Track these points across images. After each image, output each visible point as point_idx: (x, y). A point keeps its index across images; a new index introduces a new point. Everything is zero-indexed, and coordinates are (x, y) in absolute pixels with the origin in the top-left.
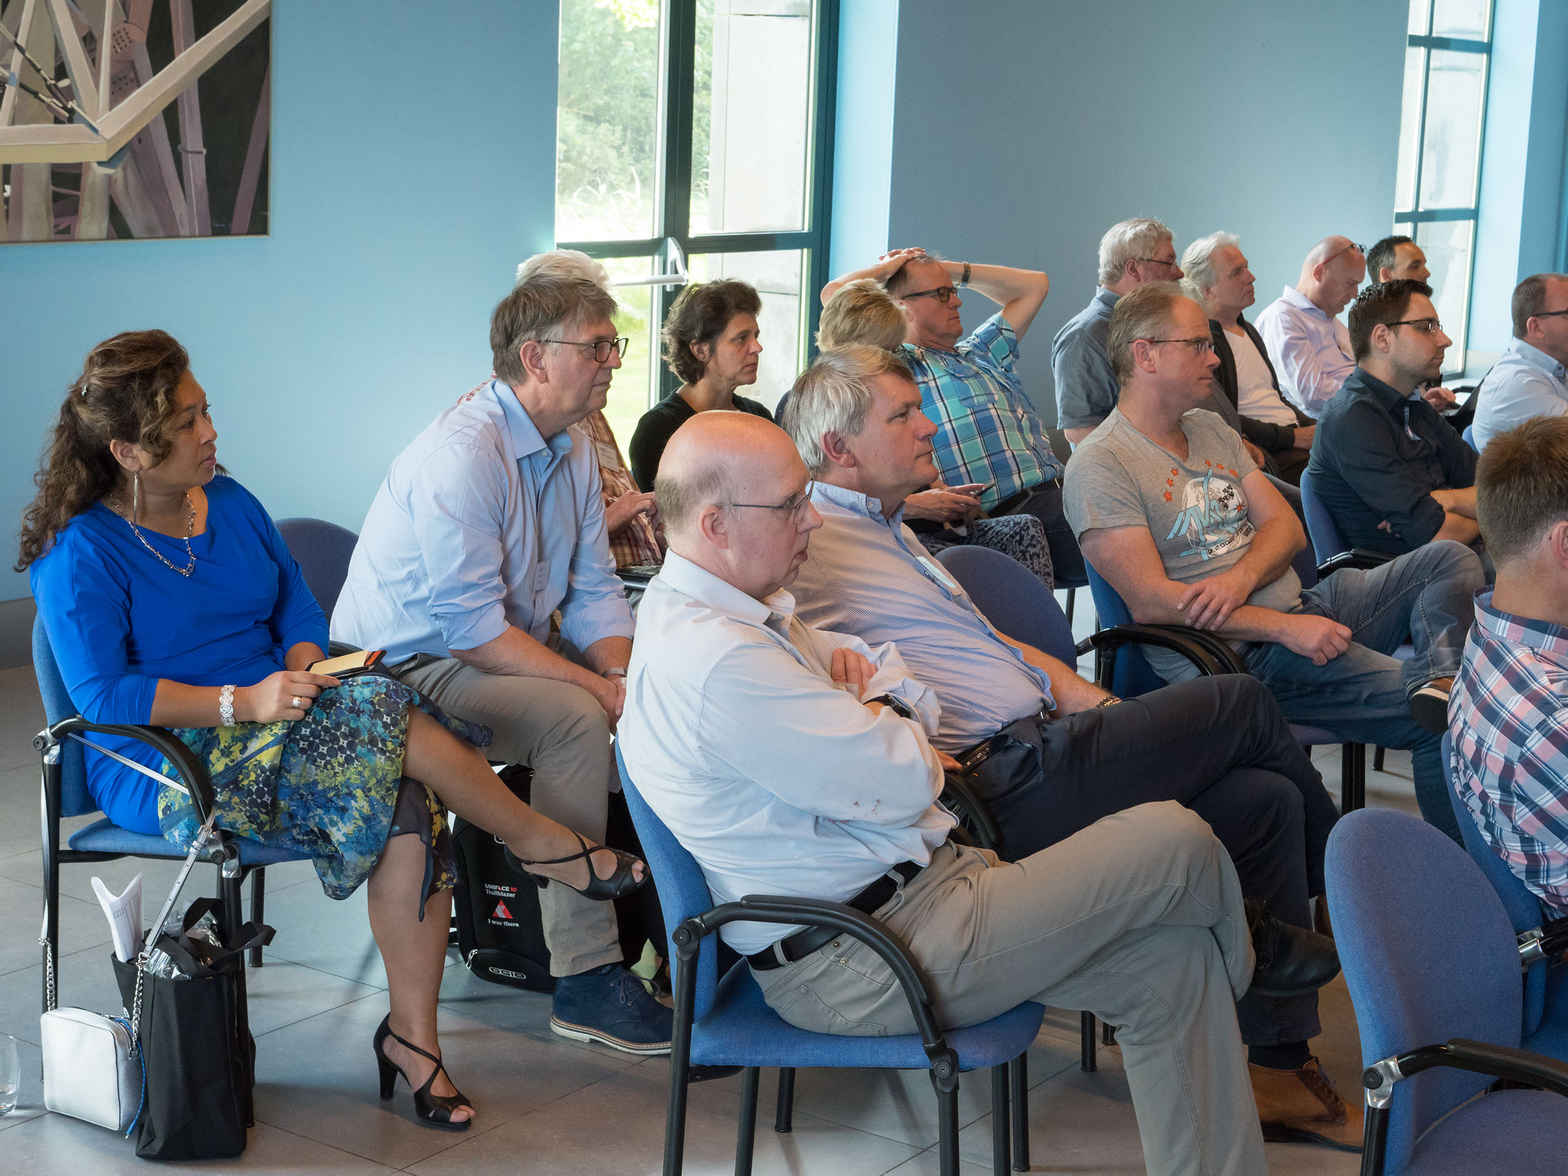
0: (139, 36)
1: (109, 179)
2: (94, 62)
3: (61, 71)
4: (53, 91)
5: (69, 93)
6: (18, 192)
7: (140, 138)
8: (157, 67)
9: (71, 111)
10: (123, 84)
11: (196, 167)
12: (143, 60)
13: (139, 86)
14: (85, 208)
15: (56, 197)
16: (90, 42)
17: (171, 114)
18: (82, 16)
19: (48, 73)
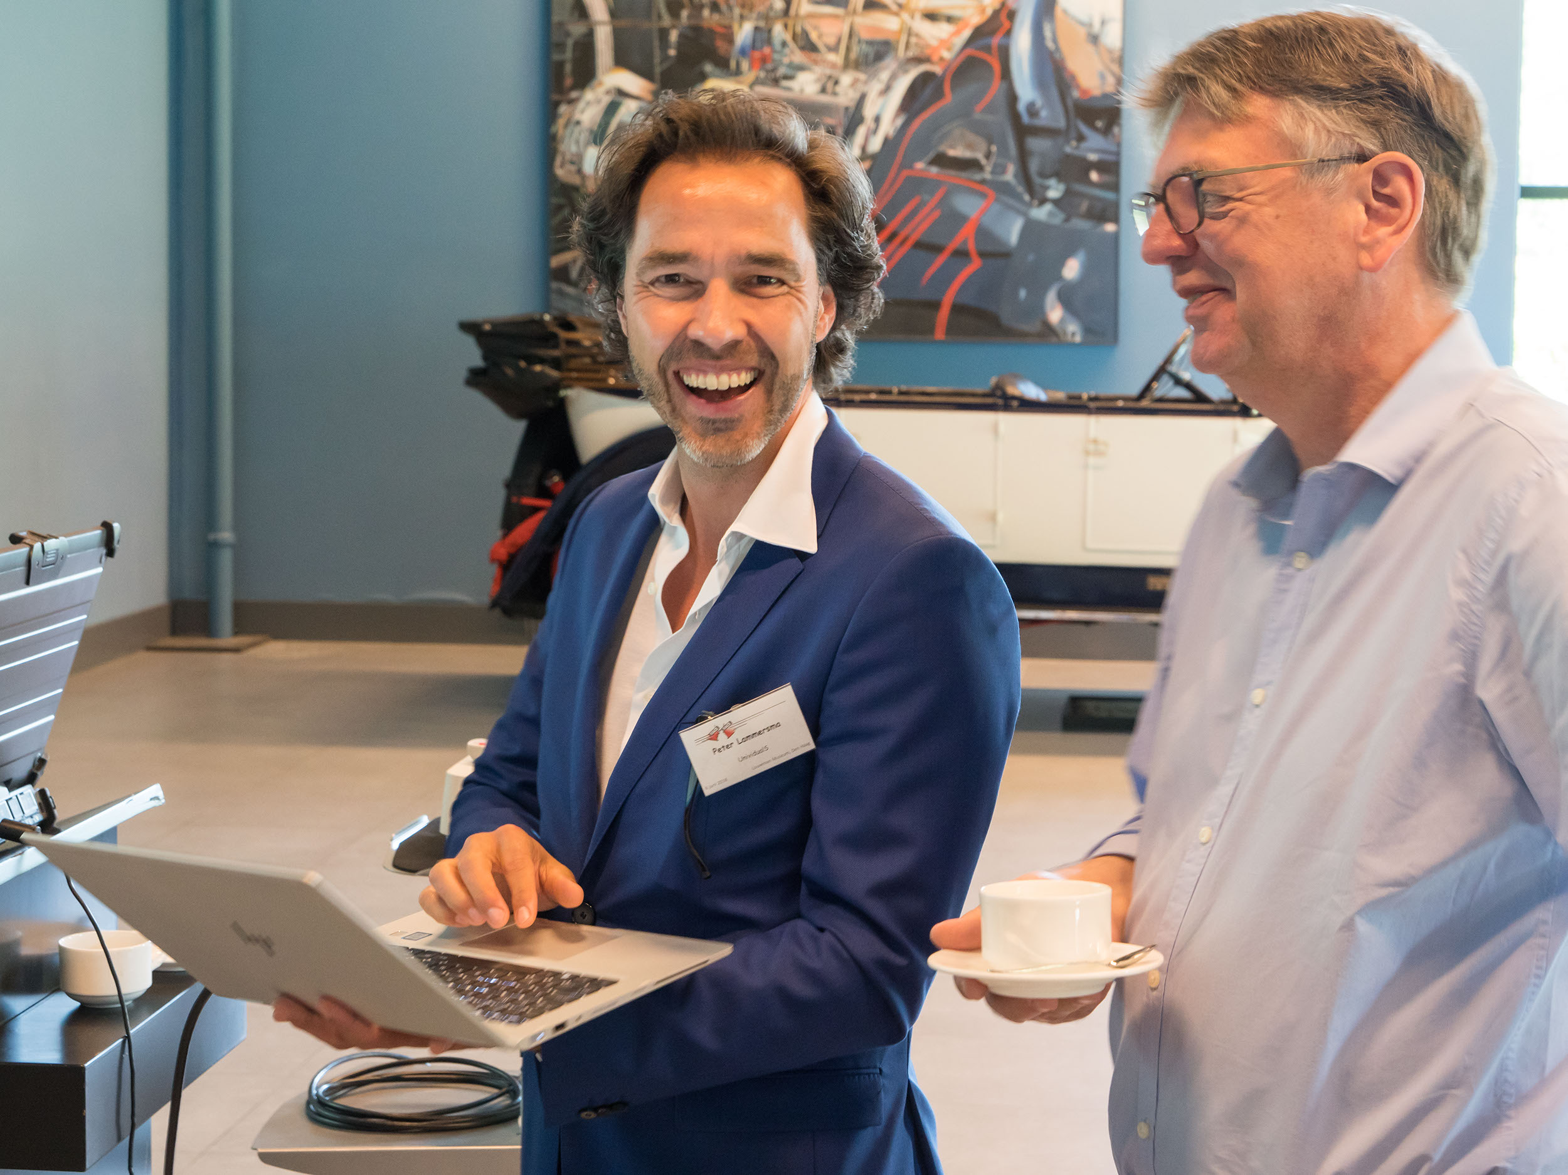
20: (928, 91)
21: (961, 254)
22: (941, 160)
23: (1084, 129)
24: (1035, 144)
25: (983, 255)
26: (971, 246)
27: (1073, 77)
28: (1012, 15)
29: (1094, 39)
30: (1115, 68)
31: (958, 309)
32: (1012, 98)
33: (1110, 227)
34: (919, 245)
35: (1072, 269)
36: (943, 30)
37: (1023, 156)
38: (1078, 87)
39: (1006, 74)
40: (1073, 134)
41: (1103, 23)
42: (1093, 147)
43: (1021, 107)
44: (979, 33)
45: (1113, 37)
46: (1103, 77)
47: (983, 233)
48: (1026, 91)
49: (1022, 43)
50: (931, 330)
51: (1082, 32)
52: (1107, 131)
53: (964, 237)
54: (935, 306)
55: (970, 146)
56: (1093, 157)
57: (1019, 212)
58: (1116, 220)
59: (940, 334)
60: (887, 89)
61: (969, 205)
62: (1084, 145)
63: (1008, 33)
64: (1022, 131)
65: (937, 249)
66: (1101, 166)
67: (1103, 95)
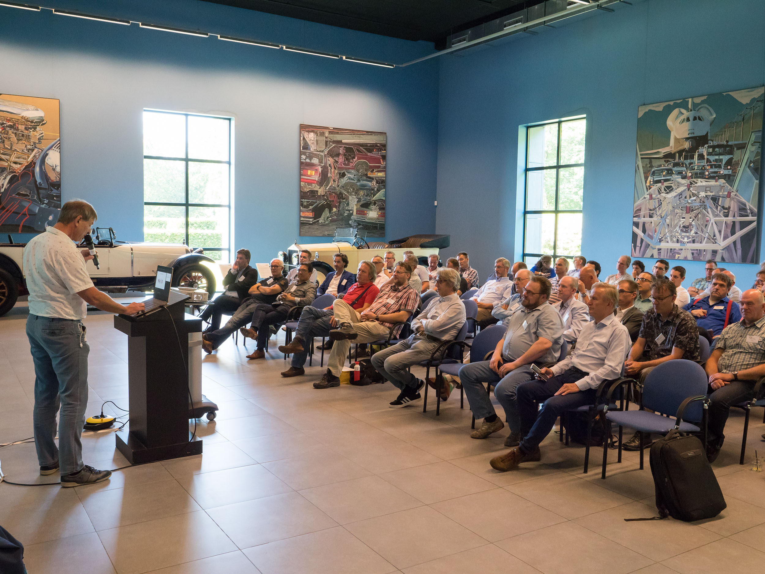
0: (729, 230)
1: (723, 253)
2: (720, 235)
3: (714, 236)
4: (713, 239)
5: (716, 239)
6: (706, 253)
7: (728, 246)
8: (732, 235)
9: (716, 242)
10: (725, 238)
11: (739, 252)
12: (729, 234)
13: (728, 238)
14: (717, 257)
15: (712, 254)
16: (720, 232)
17: (735, 243)
18: (719, 228)
19: (712, 236)
20: (15, 179)
21: (25, 215)
22: (19, 194)
23: (52, 188)
24: (41, 191)
25: (29, 215)
26: (27, 213)
27: (50, 177)
28: (35, 163)
29: (54, 170)
30: (59, 176)
31: (24, 226)
32: (36, 181)
34: (14, 212)
35: (51, 218)
36: (18, 166)
37: (38, 194)
38: (51, 179)
39: (34, 176)
40: (50, 190)
41: (56, 166)
42: (55, 192)
43: (38, 183)
44: (26, 167)
45: (58, 169)
46: (56, 178)
47: (29, 210)
48: (39, 180)
49: (37, 169)
50: (18, 231)
51: (51, 168)
52: (57, 189)
53: (25, 211)
54: (19, 226)
55: (26, 191)
56: (55, 194)
57: (38, 206)
59: (20, 232)
60: (5, 178)
61: (26, 204)
62: (53, 192)
63: (34, 167)
64: (38, 188)
65: (19, 213)
66: (56, 196)
67: (56, 181)
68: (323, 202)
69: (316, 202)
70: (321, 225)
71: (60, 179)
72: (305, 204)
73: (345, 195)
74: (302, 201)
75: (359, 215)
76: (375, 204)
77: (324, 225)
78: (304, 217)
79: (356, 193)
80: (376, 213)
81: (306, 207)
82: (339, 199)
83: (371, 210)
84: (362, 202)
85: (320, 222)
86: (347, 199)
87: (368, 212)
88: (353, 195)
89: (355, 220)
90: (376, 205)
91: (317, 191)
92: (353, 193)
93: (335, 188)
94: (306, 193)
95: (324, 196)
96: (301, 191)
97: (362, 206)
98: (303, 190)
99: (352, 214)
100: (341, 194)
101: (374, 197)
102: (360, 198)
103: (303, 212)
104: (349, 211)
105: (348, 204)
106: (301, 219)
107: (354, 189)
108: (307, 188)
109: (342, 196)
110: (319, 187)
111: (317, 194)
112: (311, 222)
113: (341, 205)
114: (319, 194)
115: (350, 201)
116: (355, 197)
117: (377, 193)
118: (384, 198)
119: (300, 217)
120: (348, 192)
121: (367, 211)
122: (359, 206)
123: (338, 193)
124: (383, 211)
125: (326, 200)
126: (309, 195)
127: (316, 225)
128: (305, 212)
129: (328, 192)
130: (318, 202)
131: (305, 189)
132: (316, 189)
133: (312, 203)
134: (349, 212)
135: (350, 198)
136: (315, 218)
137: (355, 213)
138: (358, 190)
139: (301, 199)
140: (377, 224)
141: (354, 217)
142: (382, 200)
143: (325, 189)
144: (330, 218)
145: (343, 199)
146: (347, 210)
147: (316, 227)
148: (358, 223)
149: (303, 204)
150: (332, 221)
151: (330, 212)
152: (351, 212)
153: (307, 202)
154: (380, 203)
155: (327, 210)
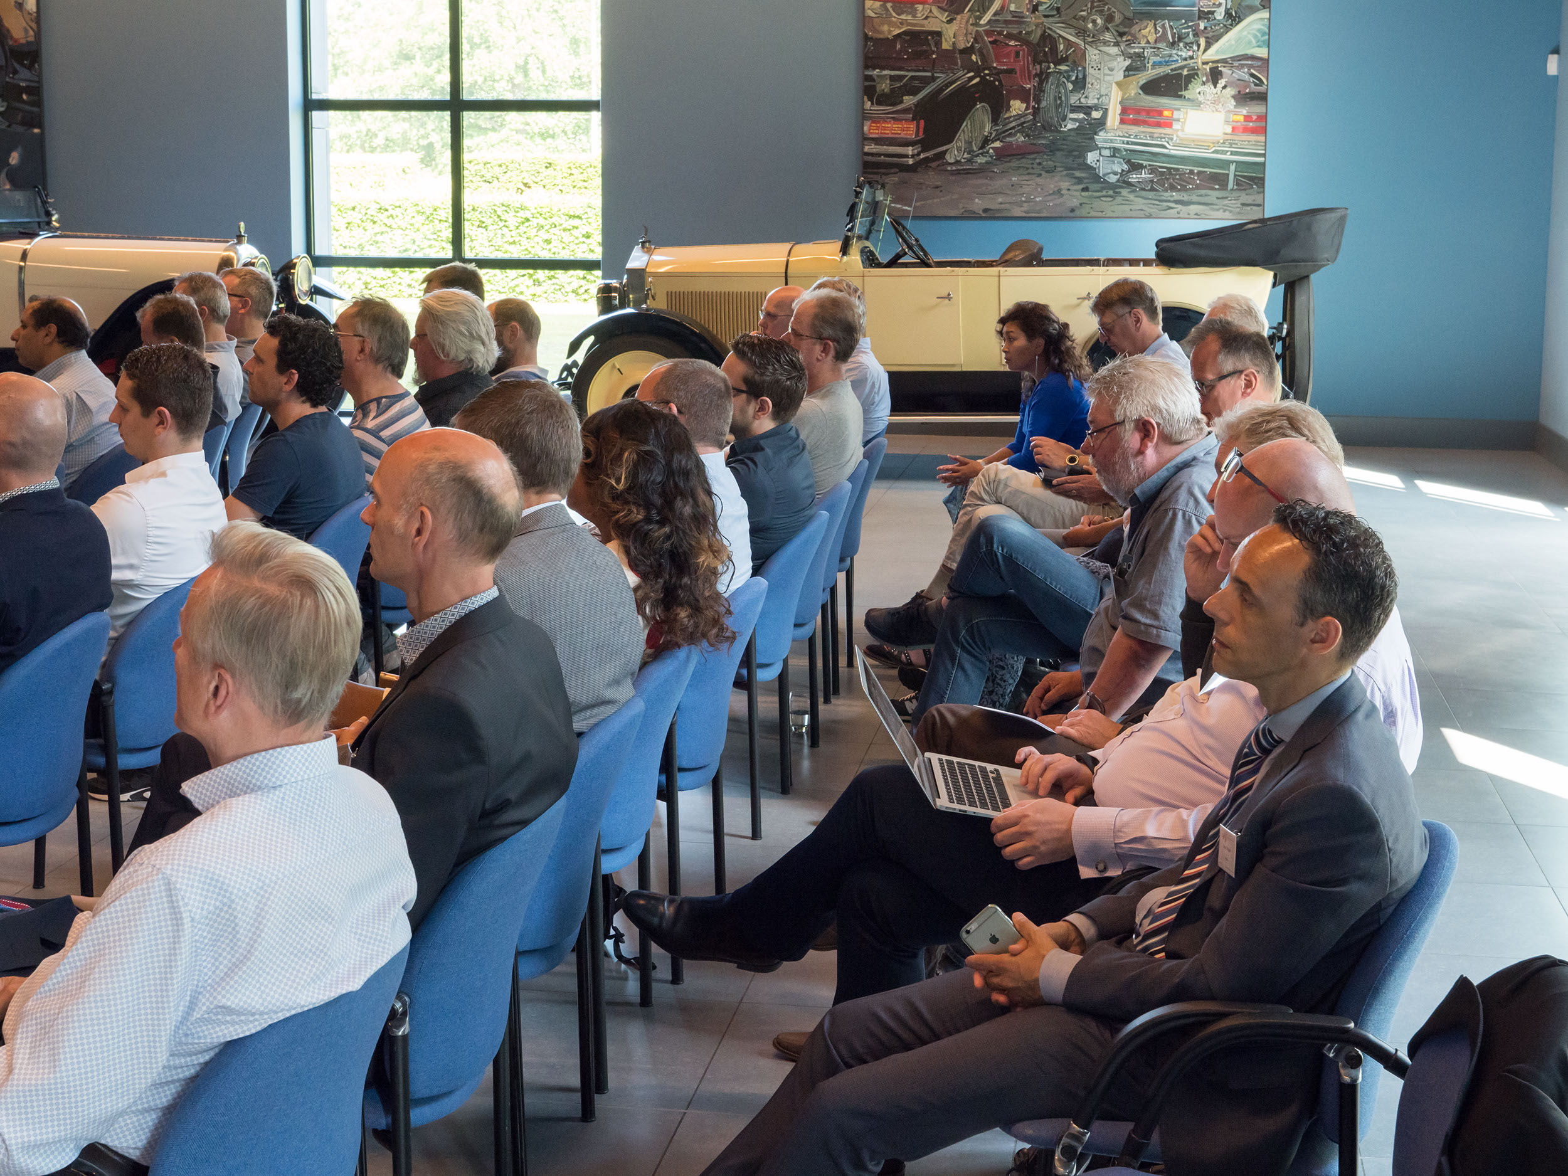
23: (15, 64)
27: (8, 31)
30: (34, 25)
33: (36, 131)
35: (14, 158)
38: (12, 38)
40: (10, 69)
42: (23, 77)
45: (32, 4)
46: (26, 31)
52: (30, 67)
56: (23, 84)
58: (40, 125)
62: (16, 77)
66: (29, 90)
67: (29, 43)
68: (966, 77)
69: (933, 79)
70: (952, 173)
71: (38, 34)
72: (884, 87)
73: (1069, 44)
74: (869, 78)
75: (1134, 129)
76: (1215, 76)
77: (968, 172)
78: (878, 141)
79: (1121, 34)
80: (1221, 116)
81: (890, 99)
82: (1036, 61)
83: (1196, 104)
84: (1150, 73)
85: (950, 158)
86: (1077, 60)
87: (1176, 114)
88: (1105, 43)
89: (1115, 151)
90: (1222, 83)
91: (939, 34)
92: (1108, 36)
93: (1018, 18)
94: (889, 43)
95: (968, 51)
96: (866, 38)
97: (1150, 88)
98: (876, 30)
99: (1101, 123)
100: (1047, 38)
101: (1208, 45)
102: (1140, 56)
103: (875, 121)
104: (1087, 110)
105: (1081, 84)
106: (867, 149)
107: (1109, 19)
108: (891, 24)
109: (1054, 49)
110: (944, 17)
111: (938, 43)
112: (911, 161)
113: (1050, 87)
114: (945, 46)
115: (1089, 71)
116: (1114, 50)
117: (1227, 29)
118: (1262, 52)
119: (866, 139)
120: (1082, 32)
121: (1172, 110)
122: (1134, 90)
123: (1035, 38)
124: (1257, 109)
125: (978, 70)
126: (903, 50)
127: (931, 173)
128: (884, 120)
129: (989, 33)
130: (942, 78)
131: (885, 28)
132: (932, 26)
133: (916, 83)
134: (1088, 114)
135: (1092, 54)
136: (925, 144)
137: (1113, 118)
138: (1129, 21)
139: (867, 67)
140: (1226, 164)
141: (1110, 136)
142: (1253, 58)
143: (976, 24)
144: (997, 144)
145: (1058, 63)
146: (1075, 109)
147: (931, 178)
148: (1128, 162)
149: (874, 87)
150: (1001, 155)
151: (995, 120)
152: (1096, 115)
153: (892, 78)
154: (1243, 74)
155: (981, 112)
